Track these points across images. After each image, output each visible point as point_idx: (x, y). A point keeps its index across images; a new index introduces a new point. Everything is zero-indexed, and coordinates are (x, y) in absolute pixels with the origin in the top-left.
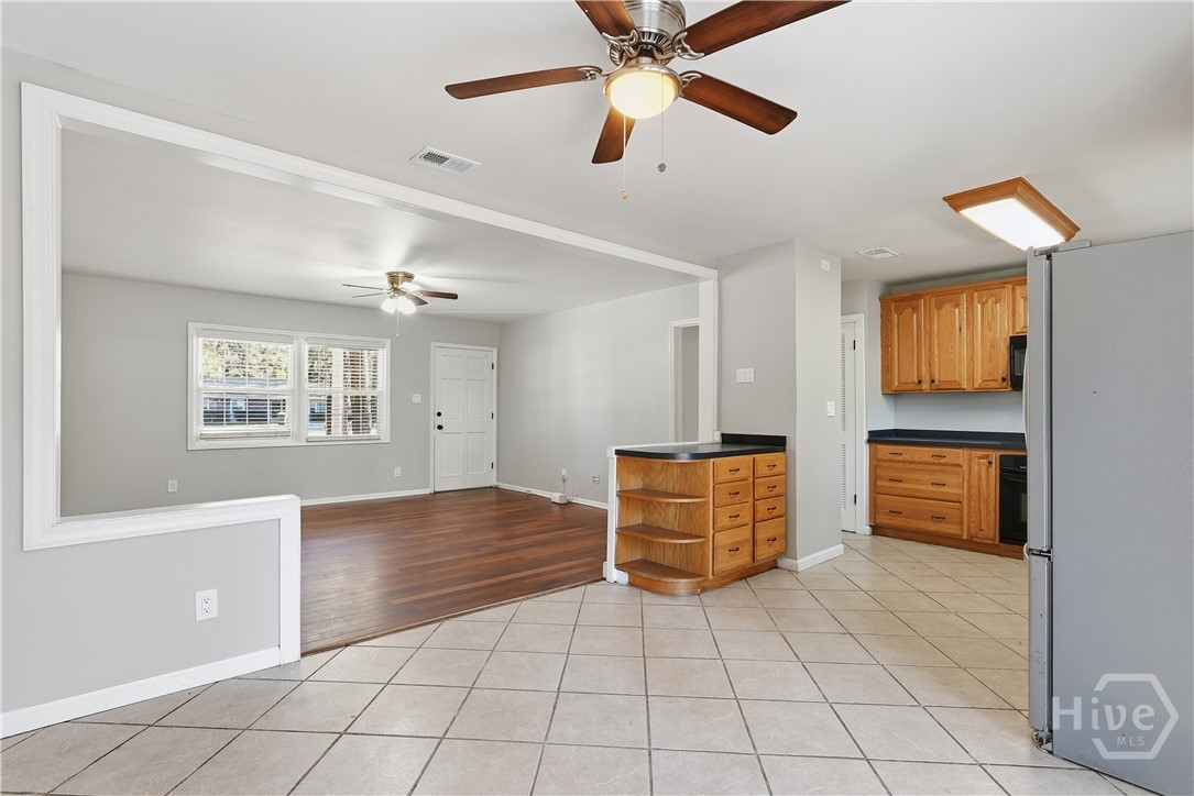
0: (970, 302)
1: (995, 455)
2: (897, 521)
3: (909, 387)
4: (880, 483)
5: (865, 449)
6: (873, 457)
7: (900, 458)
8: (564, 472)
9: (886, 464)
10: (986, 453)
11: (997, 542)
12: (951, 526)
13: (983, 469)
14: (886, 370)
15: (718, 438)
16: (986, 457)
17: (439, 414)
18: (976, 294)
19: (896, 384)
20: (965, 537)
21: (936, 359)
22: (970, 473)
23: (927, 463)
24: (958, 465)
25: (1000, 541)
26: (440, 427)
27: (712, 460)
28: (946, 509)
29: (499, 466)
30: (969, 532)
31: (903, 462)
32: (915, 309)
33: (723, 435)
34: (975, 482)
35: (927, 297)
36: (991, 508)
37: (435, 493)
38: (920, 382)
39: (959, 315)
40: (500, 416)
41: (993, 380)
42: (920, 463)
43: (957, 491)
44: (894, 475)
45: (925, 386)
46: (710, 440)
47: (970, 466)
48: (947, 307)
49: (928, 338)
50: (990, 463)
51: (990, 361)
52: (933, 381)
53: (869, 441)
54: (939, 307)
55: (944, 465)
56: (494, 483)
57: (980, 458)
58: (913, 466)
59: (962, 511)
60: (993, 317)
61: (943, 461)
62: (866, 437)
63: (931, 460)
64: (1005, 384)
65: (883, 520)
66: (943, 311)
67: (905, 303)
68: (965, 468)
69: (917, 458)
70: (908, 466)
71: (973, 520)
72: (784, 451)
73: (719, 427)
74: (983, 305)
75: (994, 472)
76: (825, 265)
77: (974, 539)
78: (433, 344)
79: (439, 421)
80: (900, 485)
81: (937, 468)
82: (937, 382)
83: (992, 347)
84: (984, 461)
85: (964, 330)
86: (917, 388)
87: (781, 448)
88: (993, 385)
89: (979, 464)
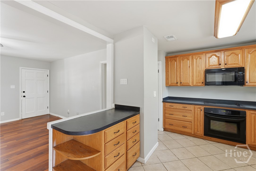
0: (193, 58)
1: (202, 108)
2: (172, 127)
3: (174, 84)
4: (166, 115)
5: (161, 104)
6: (164, 107)
7: (172, 107)
8: (68, 111)
9: (168, 109)
10: (200, 107)
11: (203, 135)
12: (189, 130)
13: (199, 112)
14: (167, 79)
15: (113, 107)
16: (200, 108)
17: (24, 92)
18: (194, 56)
19: (170, 83)
20: (193, 133)
21: (182, 76)
22: (194, 113)
23: (181, 109)
24: (191, 110)
25: (204, 135)
26: (24, 96)
27: (103, 131)
28: (187, 124)
29: (50, 107)
30: (194, 132)
31: (173, 108)
32: (175, 61)
33: (115, 105)
34: (196, 116)
35: (179, 57)
36: (201, 125)
37: (22, 119)
38: (177, 83)
39: (189, 62)
40: (51, 91)
41: (199, 83)
42: (179, 109)
43: (190, 118)
44: (171, 113)
45: (179, 84)
46: (110, 108)
47: (195, 111)
48: (186, 60)
49: (179, 69)
50: (201, 110)
51: (198, 77)
52: (181, 83)
53: (163, 102)
54: (183, 60)
55: (186, 110)
56: (48, 113)
57: (198, 108)
58: (177, 110)
59: (192, 125)
60: (199, 63)
61: (186, 109)
62: (162, 100)
63: (182, 108)
64: (203, 84)
65: (167, 127)
66: (184, 61)
67: (173, 59)
68: (193, 111)
69: (178, 108)
70: (175, 110)
71: (195, 128)
72: (139, 113)
73: (114, 101)
74: (196, 59)
75: (202, 113)
76: (153, 40)
77: (196, 134)
78: (21, 68)
79: (24, 94)
80: (173, 116)
81: (184, 111)
82: (182, 83)
83: (199, 72)
84: (199, 109)
85: (190, 67)
86: (176, 85)
87: (138, 112)
88: (199, 84)
89: (197, 110)
